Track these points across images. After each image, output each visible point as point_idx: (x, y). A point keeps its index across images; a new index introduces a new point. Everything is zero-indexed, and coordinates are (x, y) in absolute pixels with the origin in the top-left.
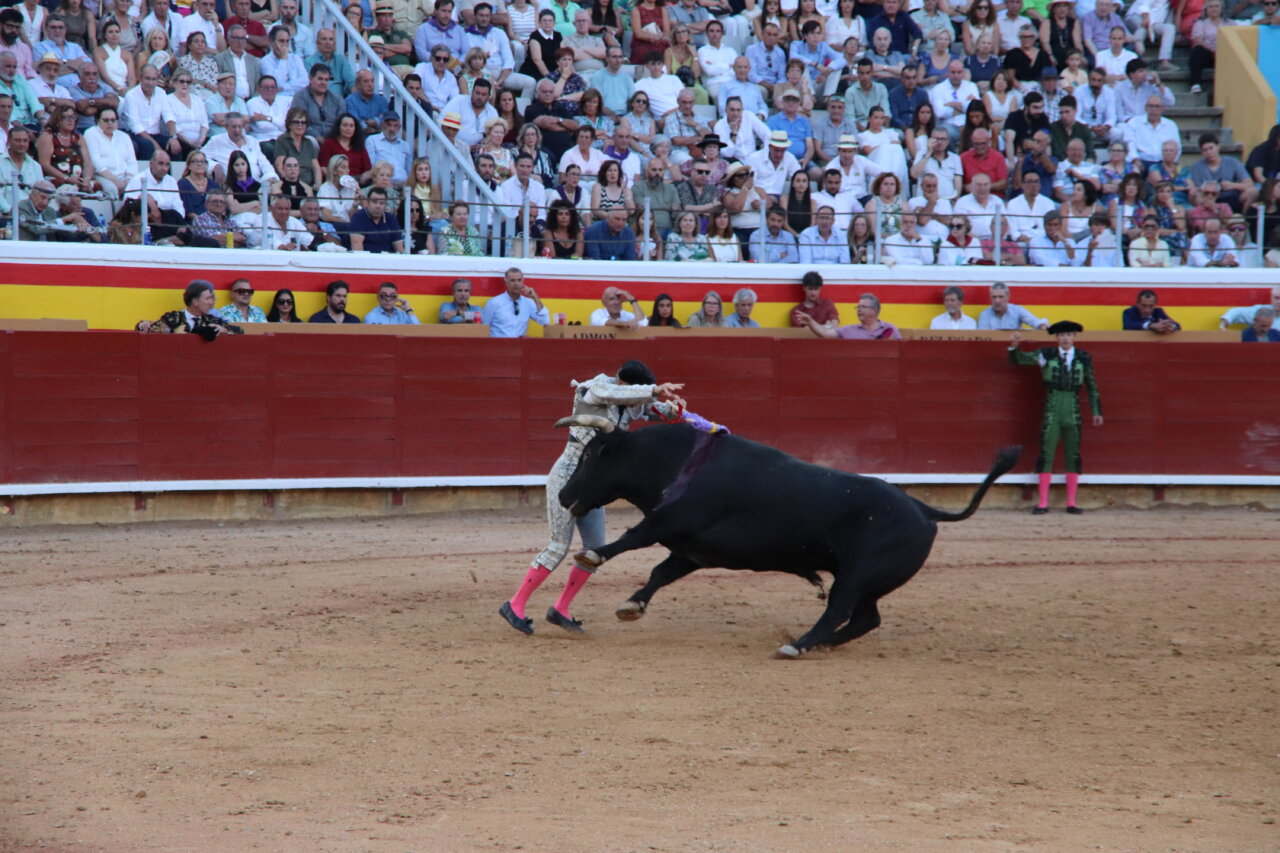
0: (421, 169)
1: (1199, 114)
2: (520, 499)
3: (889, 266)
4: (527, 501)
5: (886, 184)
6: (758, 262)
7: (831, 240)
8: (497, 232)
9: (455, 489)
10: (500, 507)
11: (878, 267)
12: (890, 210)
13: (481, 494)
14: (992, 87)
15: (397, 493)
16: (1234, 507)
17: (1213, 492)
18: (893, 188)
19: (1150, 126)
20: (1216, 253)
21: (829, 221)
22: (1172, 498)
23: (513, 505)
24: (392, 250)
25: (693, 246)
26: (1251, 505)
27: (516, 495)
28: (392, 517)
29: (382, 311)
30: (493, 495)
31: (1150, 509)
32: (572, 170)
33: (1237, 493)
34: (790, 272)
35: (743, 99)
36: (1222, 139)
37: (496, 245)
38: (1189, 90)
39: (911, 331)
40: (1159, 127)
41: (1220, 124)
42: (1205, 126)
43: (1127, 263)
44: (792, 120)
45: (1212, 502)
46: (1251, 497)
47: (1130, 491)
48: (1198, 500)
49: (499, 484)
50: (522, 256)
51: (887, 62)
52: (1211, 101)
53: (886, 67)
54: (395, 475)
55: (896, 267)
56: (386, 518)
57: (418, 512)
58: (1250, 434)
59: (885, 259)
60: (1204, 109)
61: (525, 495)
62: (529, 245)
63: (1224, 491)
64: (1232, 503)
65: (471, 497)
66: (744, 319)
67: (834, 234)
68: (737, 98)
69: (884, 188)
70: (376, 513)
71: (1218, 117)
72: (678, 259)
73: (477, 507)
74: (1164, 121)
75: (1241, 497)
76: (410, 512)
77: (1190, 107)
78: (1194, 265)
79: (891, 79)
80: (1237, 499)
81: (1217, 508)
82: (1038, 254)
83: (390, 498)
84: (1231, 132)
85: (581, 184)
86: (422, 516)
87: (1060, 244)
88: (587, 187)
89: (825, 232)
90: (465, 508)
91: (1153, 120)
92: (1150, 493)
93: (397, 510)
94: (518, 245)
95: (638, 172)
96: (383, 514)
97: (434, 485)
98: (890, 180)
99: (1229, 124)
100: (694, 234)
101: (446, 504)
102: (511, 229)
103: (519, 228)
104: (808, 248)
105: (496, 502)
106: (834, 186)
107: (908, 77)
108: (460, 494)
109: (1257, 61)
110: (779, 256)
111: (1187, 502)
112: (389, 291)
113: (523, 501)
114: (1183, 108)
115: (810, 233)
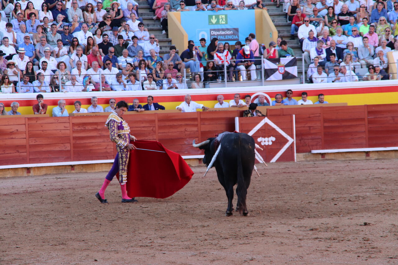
1: (164, 40)
3: (64, 92)
12: (64, 74)
18: (64, 67)
19: (151, 44)
20: (171, 85)
42: (166, 44)
43: (143, 89)
44: (27, 45)
52: (167, 37)
58: (186, 142)
59: (63, 90)
60: (166, 39)
66: (14, 112)
68: (7, 38)
69: (61, 67)
71: (171, 41)
77: (161, 38)
78: (164, 89)
82: (115, 87)
87: (121, 83)
91: (152, 42)
98: (63, 64)
106: (45, 66)
107: (66, 29)
109: (181, 24)
110: (26, 91)
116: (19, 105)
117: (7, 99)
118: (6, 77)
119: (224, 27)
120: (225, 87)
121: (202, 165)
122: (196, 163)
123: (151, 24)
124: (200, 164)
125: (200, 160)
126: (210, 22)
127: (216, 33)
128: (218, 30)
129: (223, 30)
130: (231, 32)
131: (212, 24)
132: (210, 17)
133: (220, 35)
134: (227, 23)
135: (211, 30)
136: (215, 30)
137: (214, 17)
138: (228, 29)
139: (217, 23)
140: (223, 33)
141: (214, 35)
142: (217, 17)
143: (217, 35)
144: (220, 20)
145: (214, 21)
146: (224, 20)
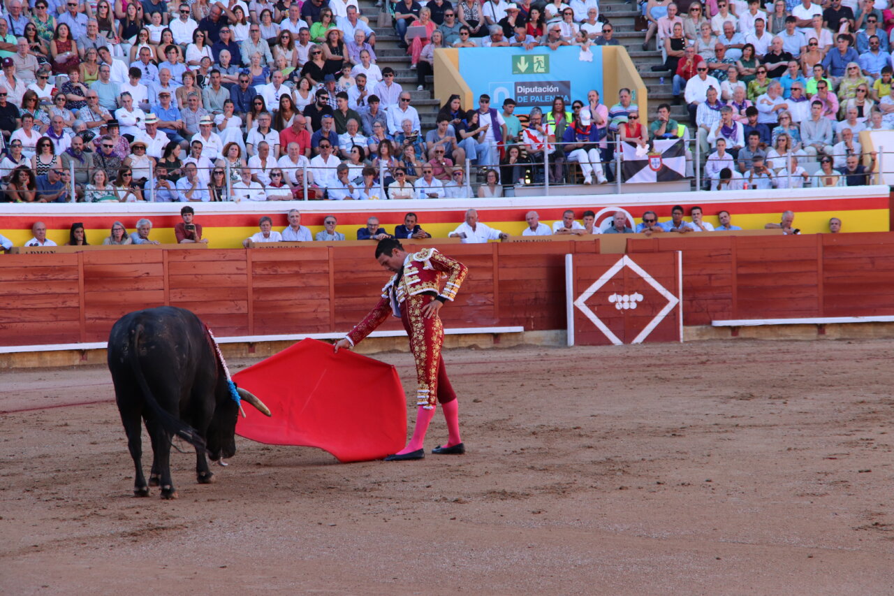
1: (426, 103)
3: (237, 202)
5: (232, 149)
6: (150, 201)
11: (229, 203)
14: (298, 87)
16: (460, 348)
18: (237, 152)
19: (401, 111)
21: (194, 173)
25: (104, 192)
26: (470, 347)
32: (17, 143)
33: (462, 339)
34: (173, 208)
38: (417, 89)
40: (407, 111)
42: (430, 111)
43: (388, 198)
44: (167, 110)
46: (470, 341)
47: (397, 341)
52: (432, 97)
55: (240, 203)
58: (469, 302)
59: (233, 197)
60: (429, 100)
68: (127, 93)
69: (231, 151)
71: (437, 106)
72: (95, 200)
74: (410, 108)
75: (464, 341)
77: (420, 99)
80: (463, 343)
82: (333, 193)
91: (403, 107)
98: (235, 147)
100: (104, 184)
106: (198, 151)
107: (242, 82)
109: (458, 70)
116: (151, 224)
117: (129, 213)
118: (129, 172)
119: (542, 79)
120: (544, 195)
121: (500, 346)
122: (489, 343)
123: (401, 72)
124: (496, 345)
125: (496, 336)
126: (515, 69)
127: (526, 90)
128: (531, 85)
129: (540, 84)
130: (556, 89)
131: (520, 72)
132: (516, 59)
133: (535, 94)
134: (547, 71)
135: (517, 84)
136: (524, 84)
137: (523, 59)
138: (549, 84)
139: (530, 70)
140: (541, 90)
141: (523, 94)
142: (529, 60)
143: (530, 94)
144: (536, 66)
145: (523, 66)
146: (543, 65)
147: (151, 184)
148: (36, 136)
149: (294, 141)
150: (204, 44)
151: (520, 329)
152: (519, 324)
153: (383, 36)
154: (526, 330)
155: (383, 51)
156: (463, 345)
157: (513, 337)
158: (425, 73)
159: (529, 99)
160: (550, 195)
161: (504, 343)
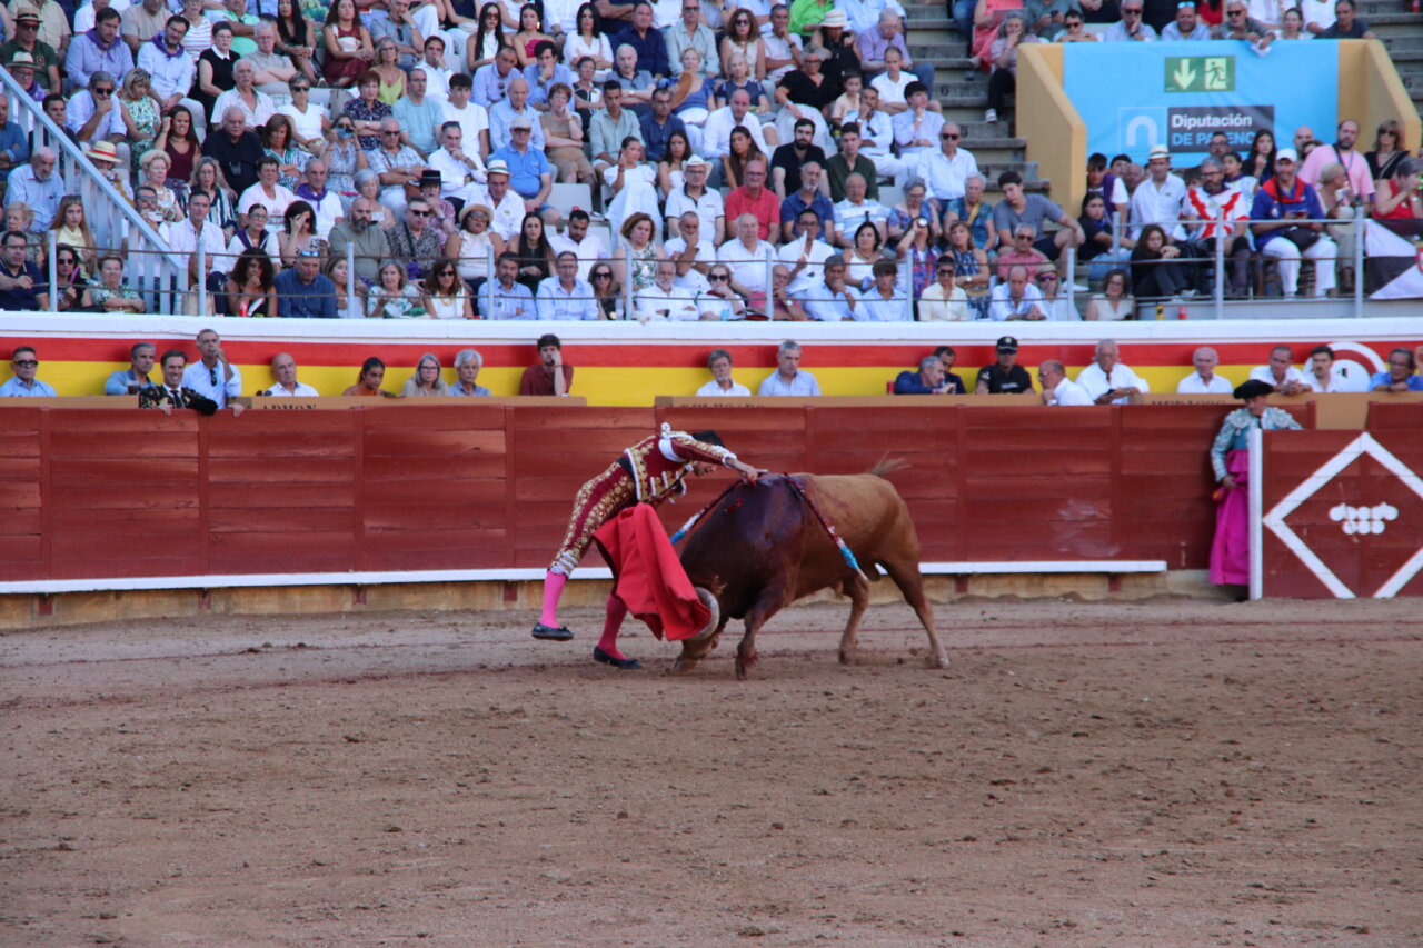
0: (72, 212)
1: (1000, 145)
2: (200, 605)
3: (642, 323)
4: (209, 607)
5: (640, 228)
6: (485, 318)
7: (574, 293)
8: (165, 285)
9: (119, 593)
10: (175, 614)
11: (628, 323)
12: (642, 257)
13: (151, 599)
15: (45, 599)
16: (1046, 599)
17: (1023, 582)
18: (648, 234)
19: (945, 158)
20: (1021, 306)
21: (572, 270)
22: (975, 590)
23: (191, 612)
24: (35, 307)
25: (400, 300)
26: (1066, 596)
27: (195, 599)
28: (42, 629)
29: (20, 381)
30: (165, 601)
31: (952, 603)
32: (257, 211)
33: (1049, 582)
34: (526, 331)
35: (461, 125)
36: (1026, 176)
37: (165, 299)
38: (983, 118)
39: (670, 398)
40: (955, 159)
41: (1024, 158)
42: (1007, 160)
43: (916, 317)
44: (522, 153)
45: (1023, 594)
46: (1066, 587)
48: (1007, 591)
49: (174, 586)
50: (198, 314)
51: (634, 86)
52: (1011, 131)
53: (632, 92)
54: (41, 578)
55: (649, 324)
56: (32, 630)
57: (71, 623)
58: (1064, 513)
59: (637, 314)
60: (1004, 140)
61: (206, 600)
62: (206, 300)
63: (1036, 580)
64: (1046, 594)
65: (139, 603)
66: (467, 385)
67: (578, 285)
68: (455, 124)
69: (636, 232)
70: (18, 625)
71: (1021, 150)
72: (384, 315)
73: (147, 615)
74: (961, 152)
75: (1053, 586)
76: (62, 623)
77: (987, 138)
78: (996, 319)
79: (641, 105)
80: (1050, 589)
81: (1027, 600)
82: (818, 308)
83: (36, 605)
84: (1036, 167)
85: (267, 227)
86: (76, 627)
87: (839, 296)
88: (274, 230)
89: (568, 282)
90: (131, 616)
91: (948, 152)
92: (952, 584)
93: (46, 621)
94: (192, 301)
95: (341, 214)
96: (28, 627)
97: (91, 589)
98: (646, 224)
99: (1032, 159)
100: (401, 286)
101: (107, 612)
102: (183, 283)
103: (193, 279)
104: (548, 302)
105: (168, 608)
106: (579, 232)
107: (661, 102)
108: (125, 600)
109: (1063, 84)
110: (514, 312)
111: (994, 594)
112: (28, 356)
113: (204, 607)
114: (981, 140)
115: (549, 285)
117: (448, 338)
118: (449, 268)
119: (1220, 102)
120: (1213, 317)
121: (1120, 595)
122: (1099, 590)
123: (955, 87)
124: (1113, 595)
125: (1114, 579)
126: (1171, 85)
127: (1190, 122)
128: (1199, 112)
129: (1217, 112)
130: (1248, 120)
131: (1178, 89)
132: (1172, 65)
133: (1205, 130)
134: (1231, 87)
135: (1172, 111)
136: (1186, 111)
137: (1185, 64)
138: (1235, 110)
139: (1197, 86)
140: (1217, 122)
141: (1182, 130)
142: (1198, 64)
143: (1195, 130)
144: (1209, 77)
145: (1185, 78)
146: (1223, 75)
147: (490, 289)
148: (284, 198)
149: (750, 212)
150: (595, 34)
151: (1159, 566)
152: (1158, 557)
153: (926, 20)
154: (1170, 567)
155: (924, 48)
156: (1051, 592)
157: (1146, 581)
158: (1001, 89)
159: (1194, 139)
160: (1226, 317)
161: (1129, 591)
